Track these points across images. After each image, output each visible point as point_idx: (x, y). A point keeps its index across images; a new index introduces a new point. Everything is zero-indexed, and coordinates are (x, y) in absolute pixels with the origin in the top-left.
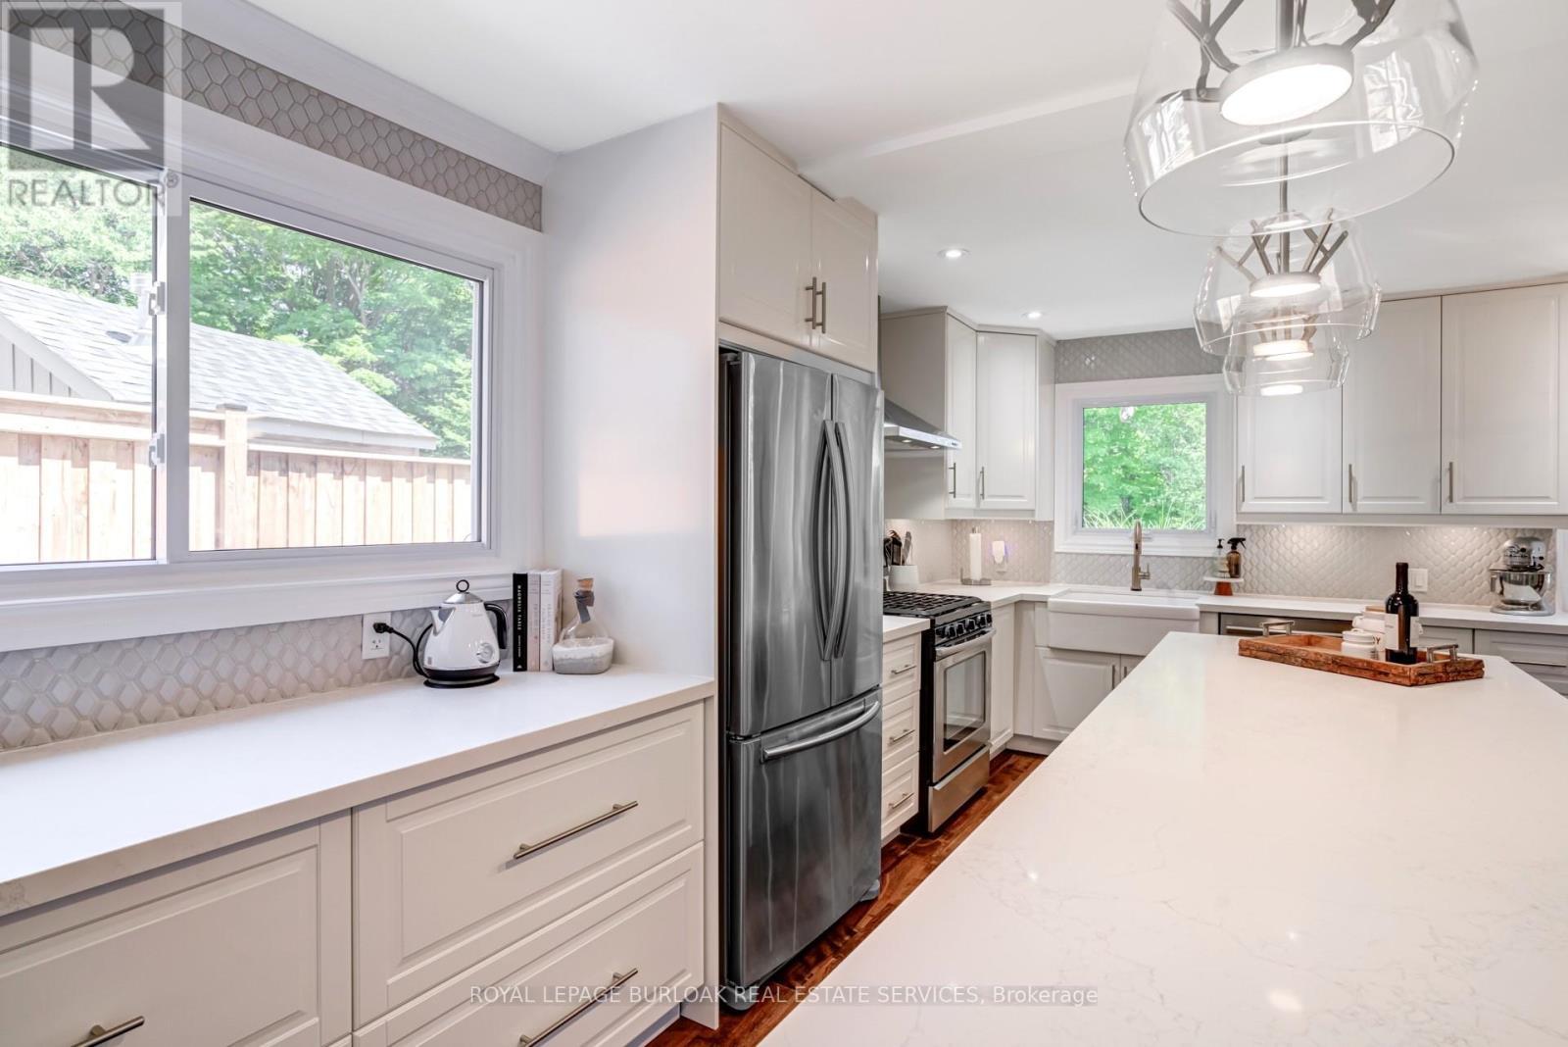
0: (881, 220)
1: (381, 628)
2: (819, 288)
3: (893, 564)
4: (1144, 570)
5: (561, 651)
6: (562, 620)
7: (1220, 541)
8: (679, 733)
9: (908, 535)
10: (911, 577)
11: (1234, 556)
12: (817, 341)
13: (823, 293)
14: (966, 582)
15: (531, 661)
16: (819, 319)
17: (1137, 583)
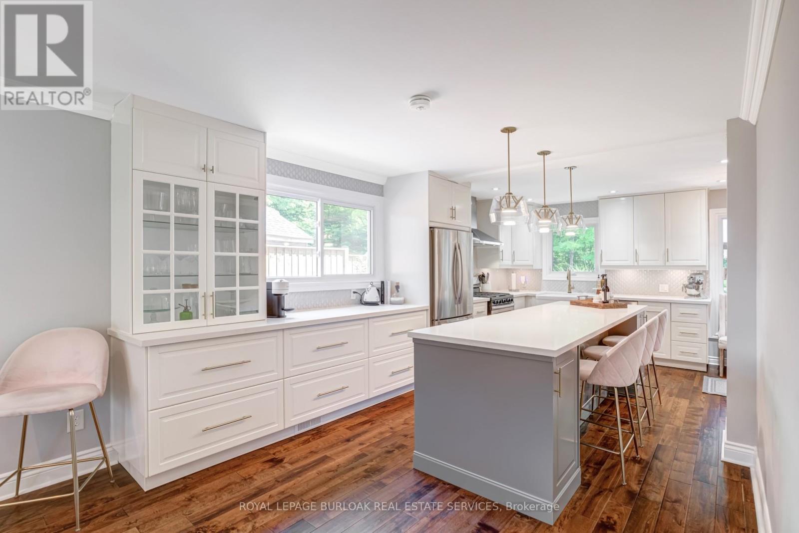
0: (472, 184)
1: (354, 292)
2: (454, 208)
3: (483, 283)
4: (572, 285)
5: (393, 299)
6: (392, 293)
8: (421, 317)
9: (488, 274)
10: (488, 287)
11: (604, 281)
12: (453, 222)
13: (455, 209)
14: (511, 290)
15: (385, 302)
16: (454, 216)
17: (570, 289)
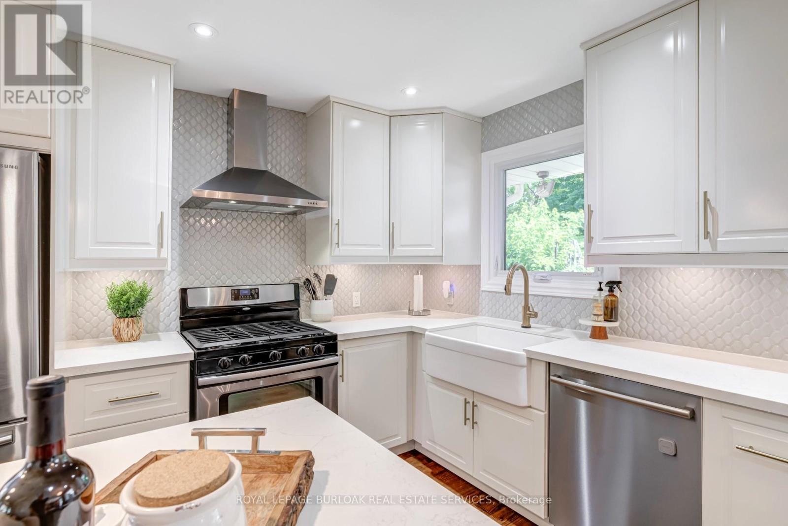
7: (600, 283)
11: (610, 298)
